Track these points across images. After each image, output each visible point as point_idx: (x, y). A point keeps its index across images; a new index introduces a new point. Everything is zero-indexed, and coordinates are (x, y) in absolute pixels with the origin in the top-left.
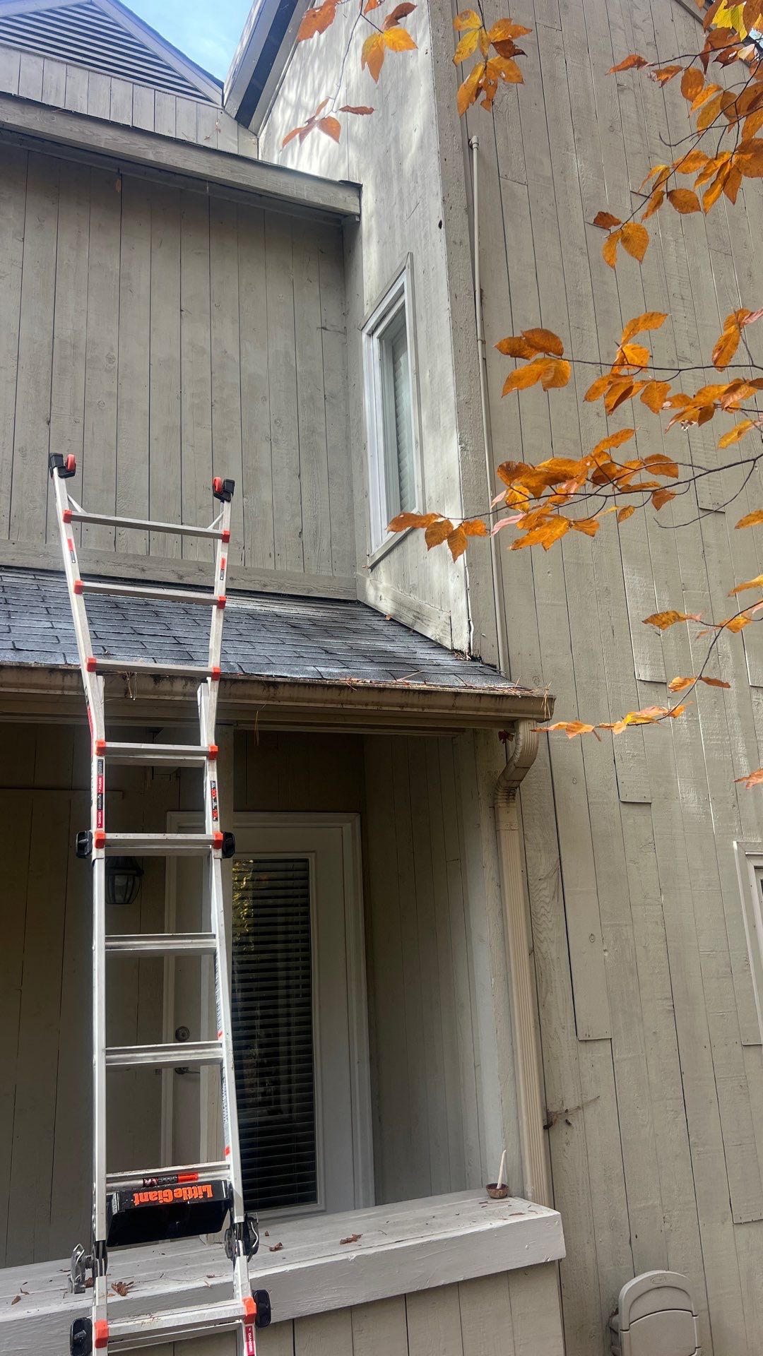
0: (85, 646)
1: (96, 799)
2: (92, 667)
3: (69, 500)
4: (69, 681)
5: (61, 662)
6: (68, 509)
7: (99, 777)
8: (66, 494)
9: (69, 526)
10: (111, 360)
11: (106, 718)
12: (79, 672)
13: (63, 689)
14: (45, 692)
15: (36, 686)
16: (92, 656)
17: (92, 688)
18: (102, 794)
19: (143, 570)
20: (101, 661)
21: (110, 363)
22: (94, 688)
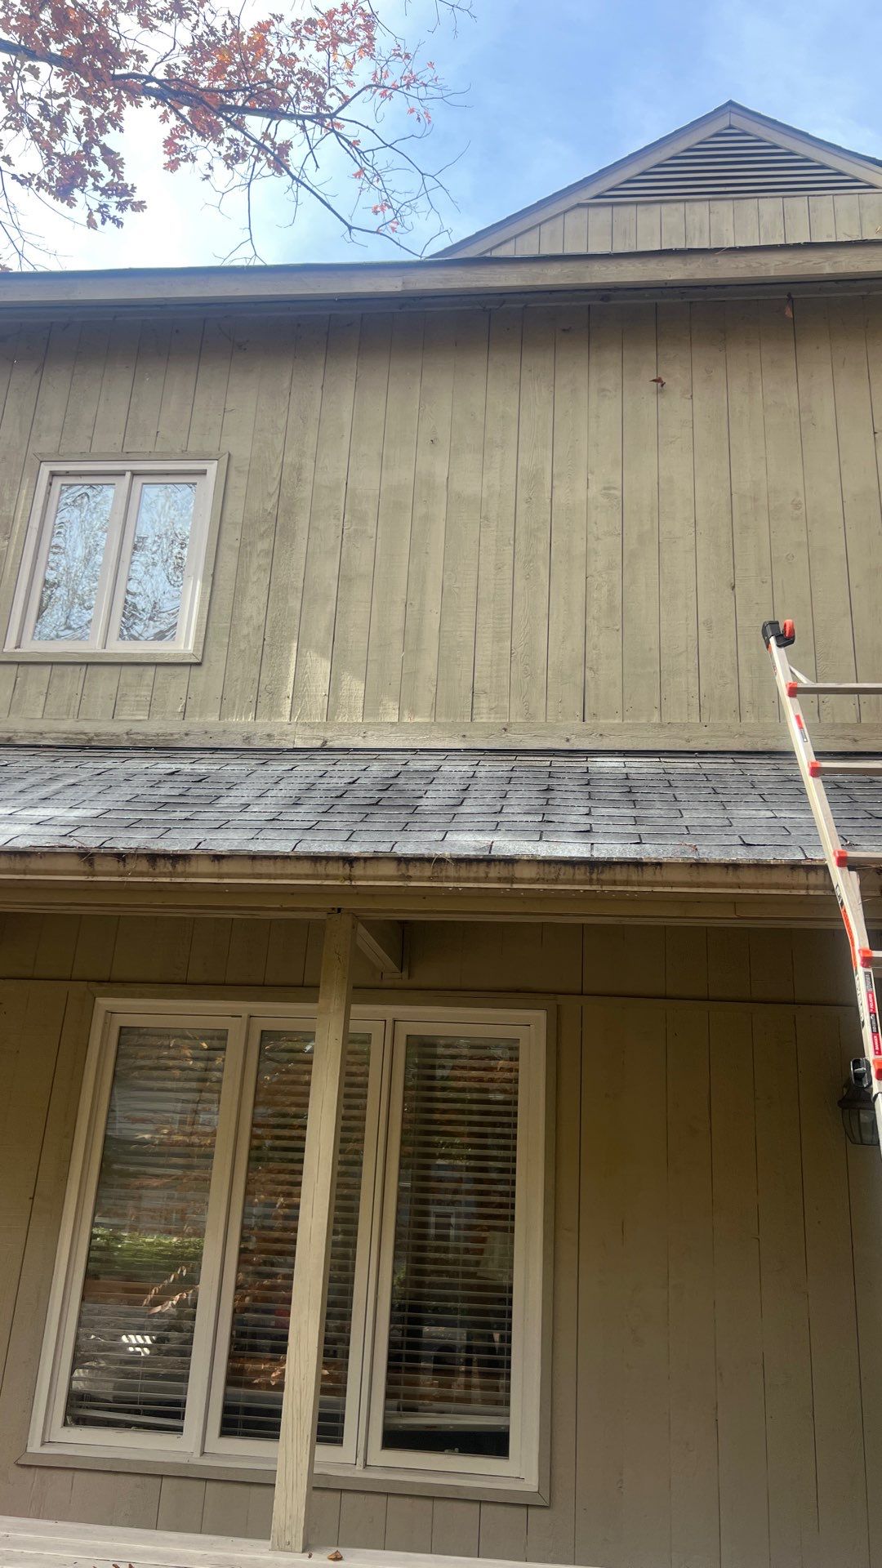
0: (830, 838)
1: (869, 1021)
2: (842, 861)
3: (791, 671)
4: (814, 879)
5: (799, 856)
6: (791, 681)
7: (868, 993)
8: (787, 665)
9: (795, 700)
10: (797, 506)
11: (866, 920)
12: (825, 868)
13: (807, 888)
14: (787, 892)
15: (777, 886)
16: (840, 848)
17: (846, 886)
18: (875, 1014)
19: (856, 741)
20: (851, 854)
21: (796, 509)
22: (847, 888)
